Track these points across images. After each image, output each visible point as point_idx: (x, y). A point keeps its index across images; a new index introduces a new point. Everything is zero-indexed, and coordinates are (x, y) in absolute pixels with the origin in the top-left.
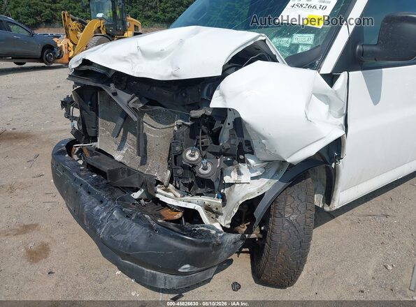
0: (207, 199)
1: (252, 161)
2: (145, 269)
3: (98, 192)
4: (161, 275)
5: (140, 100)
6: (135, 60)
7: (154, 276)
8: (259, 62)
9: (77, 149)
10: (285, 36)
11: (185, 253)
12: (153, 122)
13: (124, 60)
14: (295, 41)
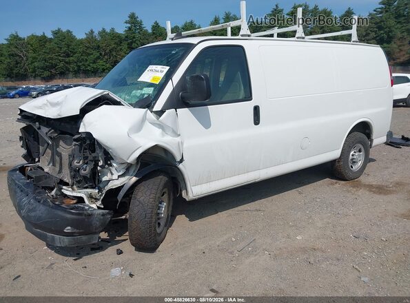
0: (89, 191)
1: (114, 165)
2: (48, 234)
3: (26, 190)
4: (57, 237)
5: (56, 131)
6: (47, 108)
7: (53, 238)
8: (104, 106)
9: (29, 168)
10: (138, 89)
11: (67, 219)
12: (64, 145)
13: (40, 108)
14: (143, 92)
